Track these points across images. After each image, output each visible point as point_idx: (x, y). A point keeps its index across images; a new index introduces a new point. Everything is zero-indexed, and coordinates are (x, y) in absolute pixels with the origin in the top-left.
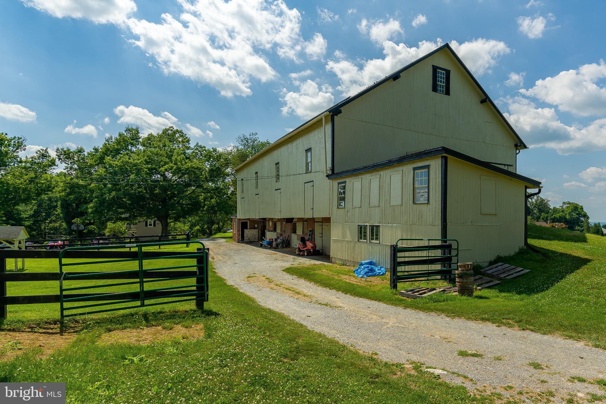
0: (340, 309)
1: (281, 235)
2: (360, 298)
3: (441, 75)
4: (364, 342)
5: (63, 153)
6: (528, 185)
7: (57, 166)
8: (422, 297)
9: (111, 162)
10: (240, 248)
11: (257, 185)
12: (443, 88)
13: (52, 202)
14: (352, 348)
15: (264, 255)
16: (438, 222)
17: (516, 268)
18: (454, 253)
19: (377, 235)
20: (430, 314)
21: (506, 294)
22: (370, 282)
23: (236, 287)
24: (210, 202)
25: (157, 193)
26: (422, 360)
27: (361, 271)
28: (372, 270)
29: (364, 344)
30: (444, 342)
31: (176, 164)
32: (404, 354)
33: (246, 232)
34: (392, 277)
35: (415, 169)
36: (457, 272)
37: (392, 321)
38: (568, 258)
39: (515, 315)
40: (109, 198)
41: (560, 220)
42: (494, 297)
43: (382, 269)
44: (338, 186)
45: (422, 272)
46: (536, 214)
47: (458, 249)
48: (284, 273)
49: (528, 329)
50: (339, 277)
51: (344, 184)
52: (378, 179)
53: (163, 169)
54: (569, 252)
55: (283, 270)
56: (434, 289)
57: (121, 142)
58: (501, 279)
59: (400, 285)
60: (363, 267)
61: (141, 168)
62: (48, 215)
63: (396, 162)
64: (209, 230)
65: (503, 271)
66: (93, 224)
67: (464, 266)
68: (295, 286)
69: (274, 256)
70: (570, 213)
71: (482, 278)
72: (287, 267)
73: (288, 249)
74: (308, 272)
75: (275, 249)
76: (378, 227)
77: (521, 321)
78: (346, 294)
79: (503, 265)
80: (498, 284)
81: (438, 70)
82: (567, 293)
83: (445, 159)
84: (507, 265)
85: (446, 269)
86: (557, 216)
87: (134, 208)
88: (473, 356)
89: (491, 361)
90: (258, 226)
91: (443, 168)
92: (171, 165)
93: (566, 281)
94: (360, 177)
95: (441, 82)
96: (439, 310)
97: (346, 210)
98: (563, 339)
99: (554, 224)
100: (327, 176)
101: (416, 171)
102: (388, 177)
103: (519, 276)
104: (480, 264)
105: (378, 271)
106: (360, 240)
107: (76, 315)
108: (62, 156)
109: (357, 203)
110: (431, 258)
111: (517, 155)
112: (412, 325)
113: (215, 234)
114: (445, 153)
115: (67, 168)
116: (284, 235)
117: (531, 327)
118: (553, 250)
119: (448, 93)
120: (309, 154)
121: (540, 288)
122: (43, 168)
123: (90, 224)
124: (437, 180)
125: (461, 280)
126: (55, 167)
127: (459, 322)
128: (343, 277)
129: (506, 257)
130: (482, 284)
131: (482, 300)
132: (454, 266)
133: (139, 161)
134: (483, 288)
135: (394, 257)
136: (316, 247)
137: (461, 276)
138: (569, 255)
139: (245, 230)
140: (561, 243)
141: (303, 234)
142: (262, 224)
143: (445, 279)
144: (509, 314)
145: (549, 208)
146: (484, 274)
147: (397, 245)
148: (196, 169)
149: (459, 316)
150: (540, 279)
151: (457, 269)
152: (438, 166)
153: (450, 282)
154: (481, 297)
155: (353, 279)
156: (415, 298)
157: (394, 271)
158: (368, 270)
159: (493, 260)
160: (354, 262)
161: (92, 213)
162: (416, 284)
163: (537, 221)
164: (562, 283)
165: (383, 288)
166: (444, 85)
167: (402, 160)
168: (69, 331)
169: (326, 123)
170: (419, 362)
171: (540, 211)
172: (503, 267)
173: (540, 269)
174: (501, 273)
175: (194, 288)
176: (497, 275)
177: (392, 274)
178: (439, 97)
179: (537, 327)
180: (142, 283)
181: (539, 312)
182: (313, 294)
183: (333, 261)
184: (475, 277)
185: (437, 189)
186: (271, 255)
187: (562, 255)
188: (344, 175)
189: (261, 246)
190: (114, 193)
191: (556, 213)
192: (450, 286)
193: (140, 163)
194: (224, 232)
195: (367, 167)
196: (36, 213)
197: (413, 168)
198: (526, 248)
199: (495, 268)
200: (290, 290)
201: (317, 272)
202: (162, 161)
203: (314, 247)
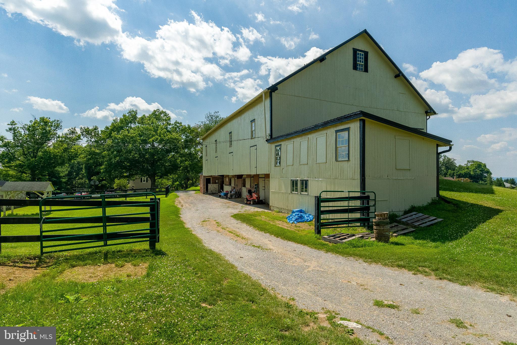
0: (269, 251)
1: (234, 188)
2: (289, 242)
3: (361, 56)
4: (285, 285)
5: (85, 130)
6: (439, 143)
7: (82, 140)
8: (342, 242)
9: (116, 136)
10: (204, 198)
11: (216, 150)
12: (362, 66)
13: (80, 165)
14: (272, 291)
15: (220, 204)
16: (358, 176)
17: (429, 217)
18: (372, 203)
19: (306, 187)
20: (348, 259)
21: (421, 241)
22: (299, 227)
23: (191, 229)
24: (184, 164)
25: (147, 158)
26: (337, 309)
27: (293, 217)
28: (301, 217)
29: (284, 288)
30: (360, 289)
31: (160, 136)
32: (321, 301)
33: (210, 186)
34: (316, 224)
35: (337, 132)
36: (374, 220)
37: (313, 265)
38: (479, 208)
39: (431, 263)
40: (115, 162)
41: (465, 176)
42: (410, 244)
43: (310, 216)
44: (275, 148)
45: (344, 220)
46: (443, 171)
47: (375, 200)
48: (232, 218)
49: (445, 278)
50: (273, 223)
51: (280, 147)
52: (307, 142)
53: (151, 140)
54: (480, 203)
55: (232, 216)
56: (354, 235)
57: (124, 121)
58: (415, 227)
59: (323, 231)
60: (294, 214)
61: (136, 140)
62: (77, 175)
63: (321, 126)
64: (185, 184)
65: (417, 220)
66: (105, 180)
67: (381, 215)
68: (237, 230)
69: (228, 205)
70: (474, 170)
71: (398, 225)
72: (235, 213)
73: (239, 199)
74: (250, 218)
75: (230, 199)
76: (306, 181)
77: (438, 269)
78: (277, 237)
79: (417, 214)
80: (412, 232)
81: (358, 52)
82: (481, 242)
83: (363, 122)
84: (421, 214)
85: (364, 217)
86: (463, 172)
87: (132, 169)
88: (389, 307)
89: (408, 314)
90: (218, 181)
91: (362, 129)
92: (157, 137)
93: (480, 230)
94: (292, 140)
95: (360, 62)
96: (357, 255)
97: (282, 167)
98: (485, 291)
99: (460, 179)
100: (266, 141)
101: (338, 133)
102: (315, 139)
103: (432, 225)
104: (394, 213)
105: (307, 218)
106: (292, 192)
107: (51, 252)
108: (84, 133)
109: (290, 162)
110: (351, 207)
111: (428, 121)
112: (331, 270)
113: (190, 187)
114: (363, 116)
115: (88, 141)
116: (236, 188)
117: (449, 277)
118: (464, 201)
119: (366, 70)
120: (253, 124)
121: (453, 236)
122: (73, 141)
123: (103, 180)
124: (356, 140)
125: (378, 228)
126: (81, 140)
127: (376, 268)
128: (278, 222)
129: (419, 207)
130: (397, 231)
131: (398, 246)
132: (371, 215)
133: (135, 135)
134: (399, 235)
135: (318, 206)
136: (259, 198)
137: (378, 224)
138: (480, 205)
139: (209, 184)
140: (471, 194)
141: (250, 187)
142: (221, 180)
143: (364, 226)
144: (425, 262)
145: (455, 166)
146: (399, 222)
147: (320, 196)
148: (174, 139)
149: (376, 262)
150: (453, 228)
151: (375, 218)
152: (356, 128)
153: (368, 229)
154: (397, 244)
155: (285, 224)
156: (336, 243)
157: (318, 218)
158: (298, 217)
159: (407, 210)
160: (288, 210)
161: (104, 172)
162: (338, 229)
163: (444, 177)
164: (476, 232)
165: (309, 233)
166: (363, 64)
167: (325, 125)
168: (43, 266)
169: (266, 98)
170: (333, 312)
171: (447, 168)
172: (417, 216)
173: (453, 218)
174: (416, 222)
175: (148, 231)
176: (412, 223)
177: (316, 222)
178: (359, 74)
179: (455, 277)
180: (105, 227)
181: (454, 260)
182: (250, 237)
183: (272, 209)
184: (391, 224)
185: (356, 148)
186: (225, 203)
187: (472, 205)
188: (279, 139)
189: (220, 196)
190: (118, 158)
191: (461, 170)
192: (368, 232)
193: (135, 136)
194: (196, 186)
195: (297, 132)
196: (70, 174)
197: (335, 131)
198: (439, 199)
199: (410, 216)
200: (232, 233)
201: (256, 218)
202: (150, 134)
203: (258, 198)
